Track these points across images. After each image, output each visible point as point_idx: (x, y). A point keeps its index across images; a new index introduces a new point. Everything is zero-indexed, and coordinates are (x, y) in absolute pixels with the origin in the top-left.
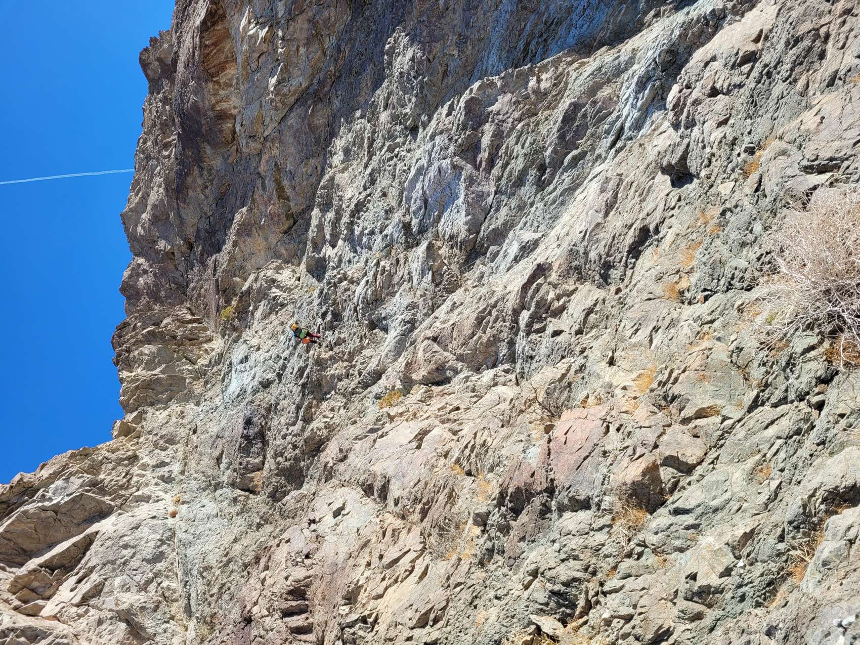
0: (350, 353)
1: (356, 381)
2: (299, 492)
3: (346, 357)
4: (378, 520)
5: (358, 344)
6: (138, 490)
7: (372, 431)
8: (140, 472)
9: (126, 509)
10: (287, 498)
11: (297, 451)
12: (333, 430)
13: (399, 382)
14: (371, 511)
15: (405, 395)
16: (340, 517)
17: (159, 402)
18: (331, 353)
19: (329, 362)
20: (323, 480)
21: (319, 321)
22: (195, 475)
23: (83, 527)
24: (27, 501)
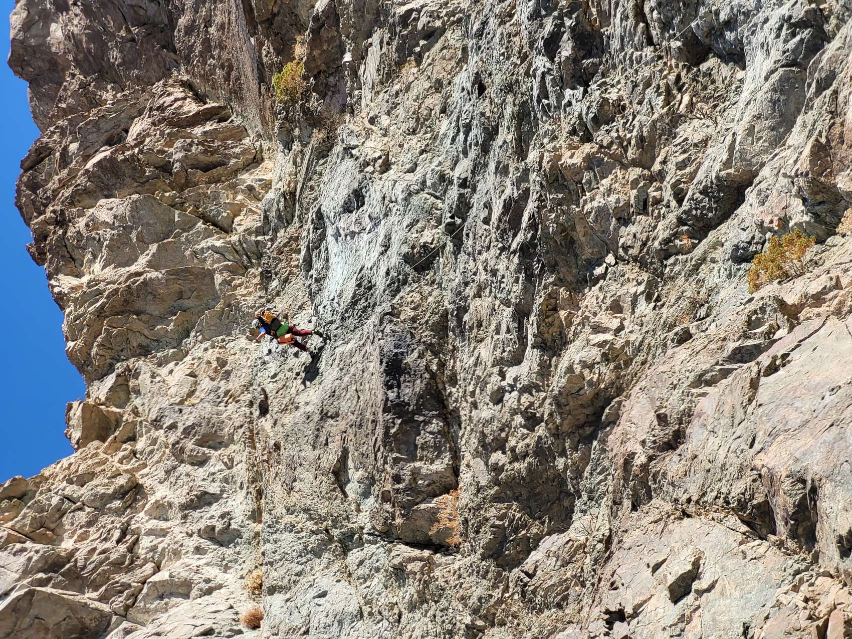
0: (641, 139)
1: (672, 218)
2: (563, 538)
3: (631, 153)
4: (798, 598)
5: (660, 111)
6: (158, 569)
7: (742, 355)
8: (153, 524)
9: (140, 617)
10: (535, 556)
11: (541, 430)
12: (628, 363)
13: (797, 205)
14: (776, 576)
15: (820, 241)
16: (690, 599)
17: (159, 342)
18: (587, 148)
19: (587, 176)
20: (627, 503)
21: (541, 63)
22: (288, 519)
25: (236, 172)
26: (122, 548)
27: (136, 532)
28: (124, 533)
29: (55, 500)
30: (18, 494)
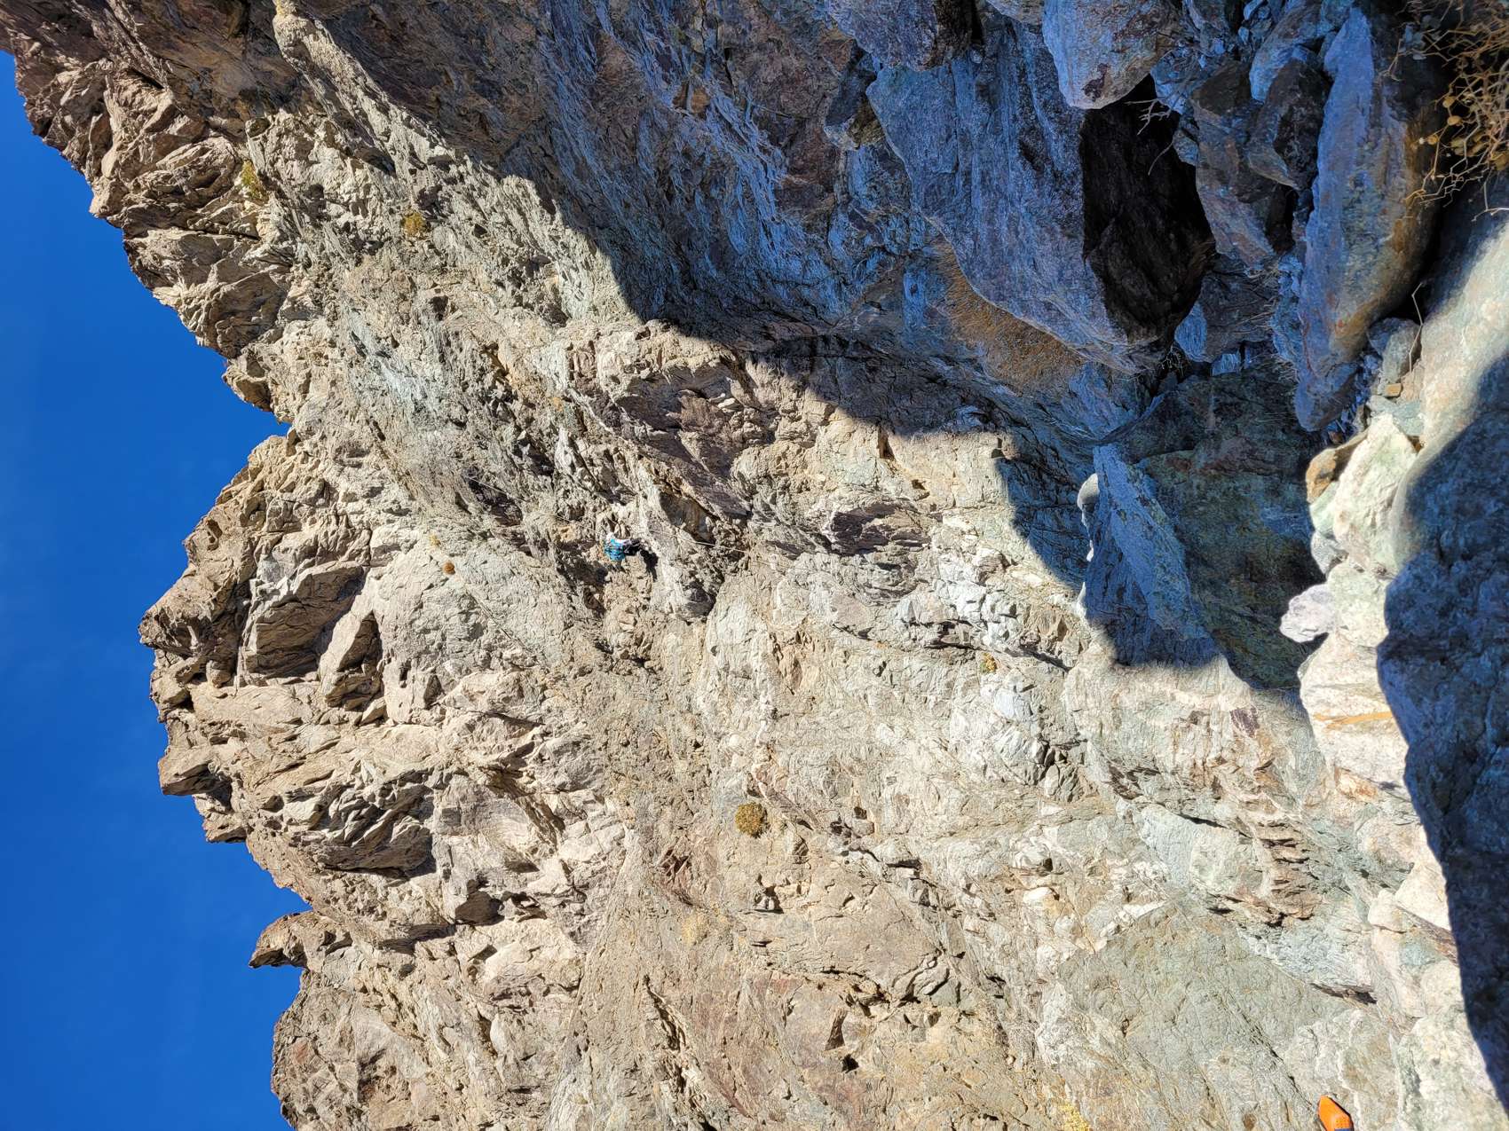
8: (351, 506)
9: (379, 563)
17: (260, 329)
23: (344, 603)
24: (249, 605)
26: (343, 526)
27: (344, 513)
29: (281, 505)
30: (255, 507)
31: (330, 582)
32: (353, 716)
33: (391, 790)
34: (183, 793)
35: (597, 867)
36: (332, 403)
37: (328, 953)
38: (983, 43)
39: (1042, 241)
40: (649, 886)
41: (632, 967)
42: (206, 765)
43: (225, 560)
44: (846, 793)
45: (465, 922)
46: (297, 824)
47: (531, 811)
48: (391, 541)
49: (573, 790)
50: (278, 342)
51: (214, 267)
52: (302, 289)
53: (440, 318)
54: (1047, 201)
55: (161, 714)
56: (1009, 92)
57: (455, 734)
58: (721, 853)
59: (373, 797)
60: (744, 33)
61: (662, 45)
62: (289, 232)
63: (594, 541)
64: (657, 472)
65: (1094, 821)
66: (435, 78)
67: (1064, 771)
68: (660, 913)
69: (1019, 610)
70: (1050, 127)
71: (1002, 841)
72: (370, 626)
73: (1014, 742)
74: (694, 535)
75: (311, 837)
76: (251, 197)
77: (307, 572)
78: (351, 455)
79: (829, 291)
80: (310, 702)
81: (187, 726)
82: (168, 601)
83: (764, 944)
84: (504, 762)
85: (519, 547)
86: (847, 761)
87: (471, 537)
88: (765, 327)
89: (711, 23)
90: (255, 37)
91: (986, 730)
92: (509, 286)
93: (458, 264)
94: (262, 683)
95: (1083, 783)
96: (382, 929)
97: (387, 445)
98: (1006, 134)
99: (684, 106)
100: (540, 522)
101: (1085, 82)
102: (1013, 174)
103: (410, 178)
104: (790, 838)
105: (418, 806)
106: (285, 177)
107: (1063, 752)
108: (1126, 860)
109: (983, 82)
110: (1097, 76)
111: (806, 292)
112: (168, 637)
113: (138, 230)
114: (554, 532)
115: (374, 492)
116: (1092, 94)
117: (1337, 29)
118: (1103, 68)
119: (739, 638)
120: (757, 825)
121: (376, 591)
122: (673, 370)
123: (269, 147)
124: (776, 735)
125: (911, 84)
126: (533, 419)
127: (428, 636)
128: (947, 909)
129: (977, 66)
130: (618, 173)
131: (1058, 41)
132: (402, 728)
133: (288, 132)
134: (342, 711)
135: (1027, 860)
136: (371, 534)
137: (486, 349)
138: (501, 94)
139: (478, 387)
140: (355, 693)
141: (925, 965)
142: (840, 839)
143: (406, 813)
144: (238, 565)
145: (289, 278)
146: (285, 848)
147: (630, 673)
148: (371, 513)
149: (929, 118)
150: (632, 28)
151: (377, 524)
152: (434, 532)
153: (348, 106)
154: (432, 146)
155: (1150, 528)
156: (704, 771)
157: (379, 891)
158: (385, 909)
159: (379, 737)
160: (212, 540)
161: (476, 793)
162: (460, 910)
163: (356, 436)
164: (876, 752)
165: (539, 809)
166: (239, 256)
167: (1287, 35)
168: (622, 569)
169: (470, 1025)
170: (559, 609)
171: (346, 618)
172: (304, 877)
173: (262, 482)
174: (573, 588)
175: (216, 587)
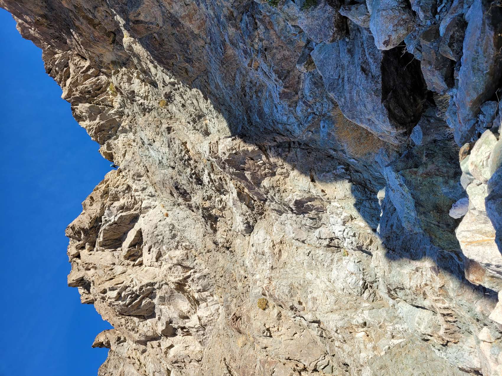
8: (136, 193)
9: (144, 212)
17: (112, 135)
23: (132, 225)
24: (101, 224)
25: (106, 88)
26: (133, 200)
28: (132, 196)
30: (105, 192)
31: (128, 218)
32: (132, 263)
33: (142, 289)
34: (75, 286)
35: (210, 319)
36: (133, 160)
37: (118, 344)
38: (349, 35)
39: (367, 97)
40: (227, 326)
41: (220, 354)
42: (83, 277)
43: (94, 209)
44: (296, 296)
45: (165, 336)
46: (111, 299)
47: (189, 298)
48: (148, 205)
49: (203, 291)
50: (117, 140)
51: (99, 116)
52: (126, 123)
53: (169, 133)
54: (369, 84)
55: (70, 259)
56: (358, 51)
57: (165, 271)
58: (252, 315)
59: (136, 291)
60: (271, 43)
61: (245, 47)
62: (123, 105)
63: (214, 207)
64: (236, 185)
65: (381, 309)
66: (172, 57)
67: (371, 291)
68: (230, 336)
69: (356, 235)
70: (371, 61)
71: (349, 315)
72: (140, 233)
73: (354, 281)
74: (248, 206)
75: (115, 303)
76: (112, 94)
77: (121, 214)
78: (137, 177)
79: (296, 126)
80: (118, 258)
81: (78, 264)
82: (75, 222)
83: (265, 348)
84: (180, 281)
85: (190, 209)
86: (296, 285)
87: (174, 205)
88: (274, 138)
89: (261, 40)
90: (117, 44)
91: (344, 276)
92: (192, 123)
93: (176, 116)
94: (103, 251)
95: (378, 296)
96: (136, 337)
97: (149, 174)
98: (356, 64)
99: (251, 66)
100: (197, 200)
101: (383, 41)
102: (358, 77)
103: (162, 89)
104: (276, 311)
105: (151, 294)
106: (123, 88)
107: (371, 284)
108: (392, 324)
109: (349, 48)
110: (387, 39)
111: (288, 127)
112: (74, 234)
113: (76, 103)
114: (202, 204)
115: (144, 189)
116: (386, 45)
117: (469, 7)
118: (389, 36)
119: (261, 241)
120: (265, 306)
121: (142, 221)
122: (244, 151)
123: (119, 78)
124: (272, 275)
125: (325, 51)
126: (197, 166)
127: (158, 237)
128: (329, 338)
129: (347, 43)
130: (229, 88)
131: (375, 28)
132: (147, 268)
133: (125, 74)
134: (129, 261)
135: (358, 322)
136: (142, 203)
137: (183, 143)
138: (193, 62)
139: (180, 156)
140: (133, 255)
141: (321, 358)
142: (293, 312)
143: (147, 297)
144: (99, 211)
145: (122, 120)
146: (106, 307)
147: (224, 252)
148: (142, 196)
149: (331, 61)
150: (235, 42)
151: (144, 199)
152: (163, 203)
153: (144, 66)
154: (170, 79)
155: (403, 194)
156: (248, 286)
157: (136, 323)
158: (138, 329)
159: (140, 270)
160: (91, 203)
161: (171, 291)
162: (163, 331)
163: (140, 170)
164: (306, 282)
165: (191, 298)
166: (106, 113)
167: (452, 13)
168: (223, 217)
169: (164, 372)
170: (202, 230)
171: (132, 230)
172: (112, 317)
173: (108, 185)
174: (207, 223)
175: (91, 218)
